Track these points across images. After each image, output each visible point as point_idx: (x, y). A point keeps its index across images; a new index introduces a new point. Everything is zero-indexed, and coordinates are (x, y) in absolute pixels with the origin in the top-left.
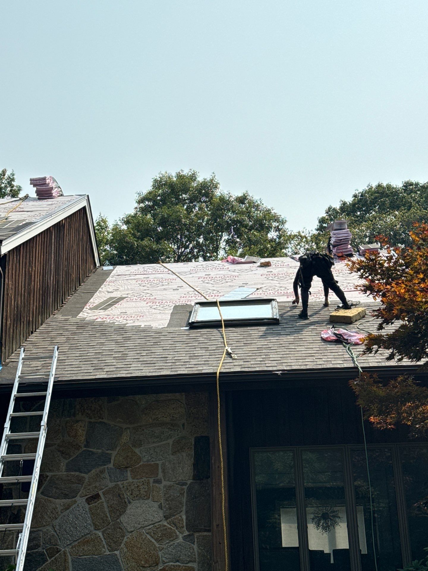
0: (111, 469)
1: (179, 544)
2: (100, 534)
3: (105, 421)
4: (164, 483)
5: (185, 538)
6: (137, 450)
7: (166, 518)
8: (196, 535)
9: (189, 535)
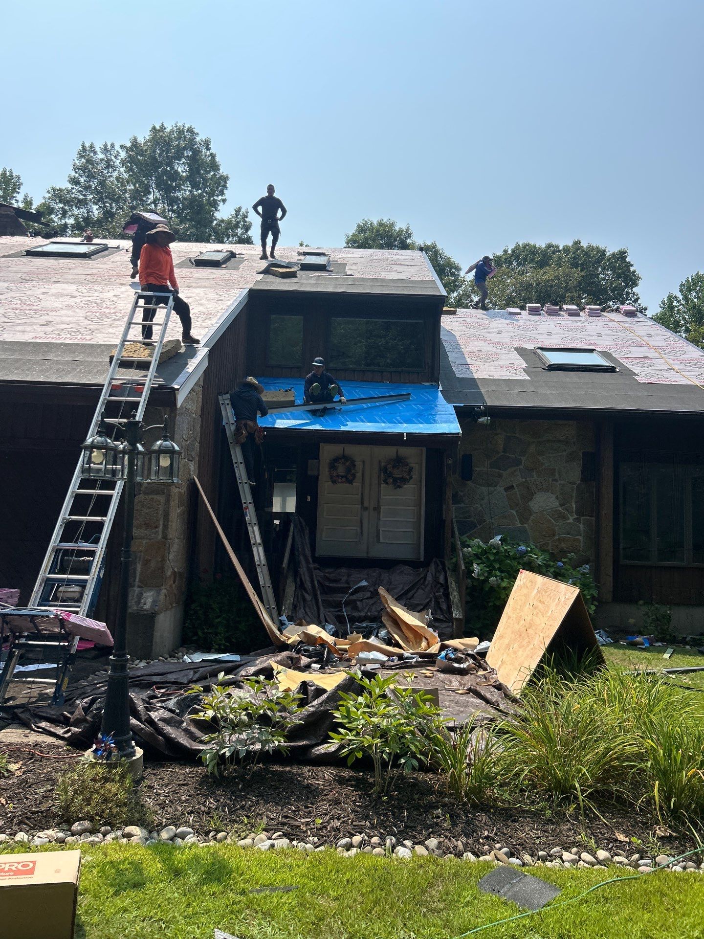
0: (522, 469)
1: (570, 523)
2: (514, 513)
3: (517, 435)
4: (559, 482)
5: (574, 519)
6: (540, 458)
7: (561, 505)
8: (582, 518)
9: (577, 518)
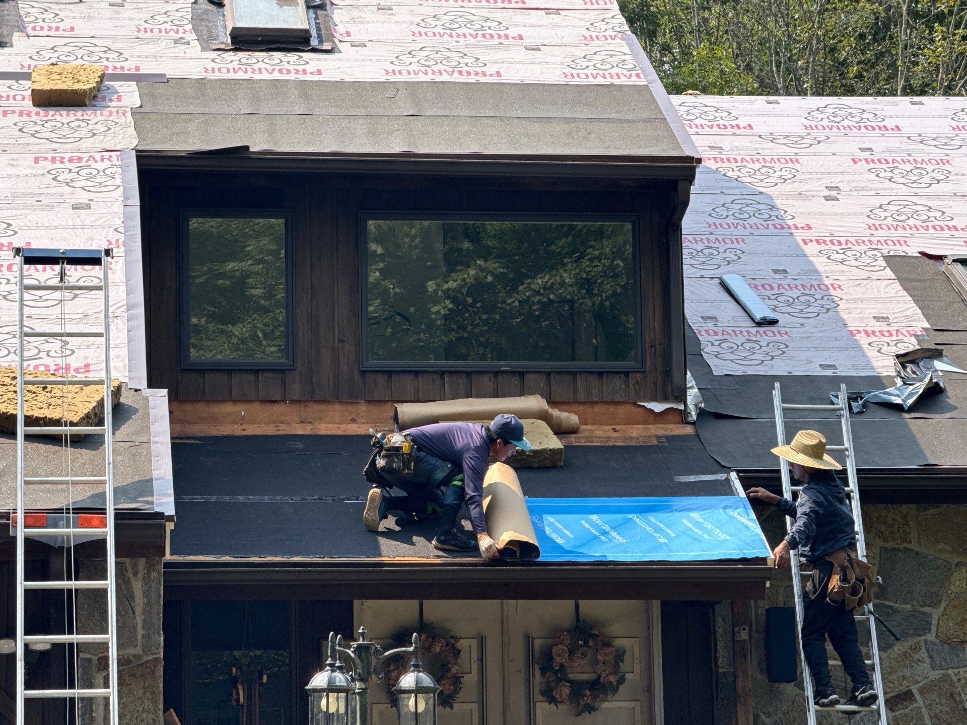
0: (933, 643)
